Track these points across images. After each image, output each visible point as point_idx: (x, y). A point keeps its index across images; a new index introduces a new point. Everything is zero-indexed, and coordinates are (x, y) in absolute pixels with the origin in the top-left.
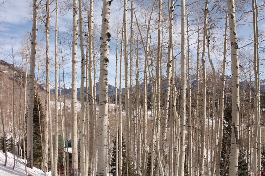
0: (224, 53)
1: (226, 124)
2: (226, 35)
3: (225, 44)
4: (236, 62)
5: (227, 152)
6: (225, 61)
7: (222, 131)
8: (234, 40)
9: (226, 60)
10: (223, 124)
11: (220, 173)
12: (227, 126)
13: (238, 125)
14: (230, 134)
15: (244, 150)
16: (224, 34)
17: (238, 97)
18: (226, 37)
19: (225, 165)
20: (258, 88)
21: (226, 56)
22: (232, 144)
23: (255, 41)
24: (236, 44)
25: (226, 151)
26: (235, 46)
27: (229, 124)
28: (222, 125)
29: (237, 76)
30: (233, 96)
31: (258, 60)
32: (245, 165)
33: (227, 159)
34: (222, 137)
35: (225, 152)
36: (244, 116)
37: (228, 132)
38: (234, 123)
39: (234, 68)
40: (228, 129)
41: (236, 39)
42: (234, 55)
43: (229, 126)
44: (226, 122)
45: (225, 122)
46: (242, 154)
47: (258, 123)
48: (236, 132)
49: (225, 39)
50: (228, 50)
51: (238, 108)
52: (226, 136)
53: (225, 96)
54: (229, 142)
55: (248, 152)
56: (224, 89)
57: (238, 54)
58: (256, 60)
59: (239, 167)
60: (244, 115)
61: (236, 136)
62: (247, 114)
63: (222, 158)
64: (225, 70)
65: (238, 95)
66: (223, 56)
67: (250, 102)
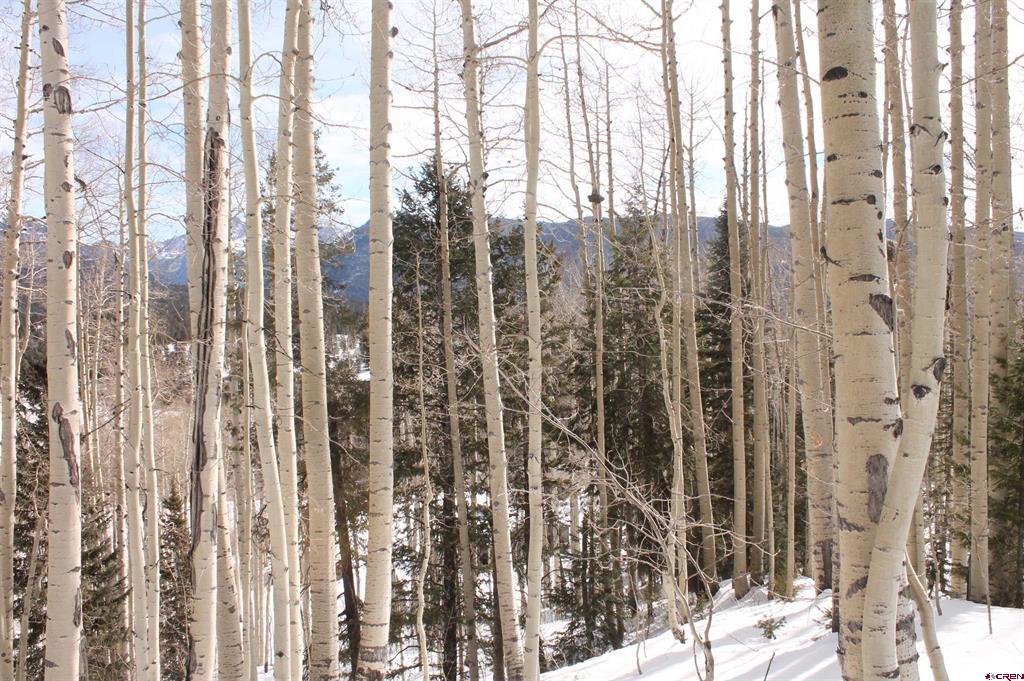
0: (19, 124)
1: (29, 413)
2: (24, 47)
3: (21, 83)
4: (64, 164)
5: (39, 522)
6: (19, 156)
7: (14, 441)
8: (58, 77)
9: (25, 152)
10: (15, 414)
11: (15, 611)
12: (33, 418)
13: (75, 412)
14: (45, 452)
15: (106, 503)
16: (20, 41)
17: (70, 302)
18: (24, 58)
19: (31, 575)
21: (24, 138)
22: (52, 489)
23: (130, 93)
24: (64, 92)
25: (35, 519)
26: (59, 100)
27: (42, 411)
28: (10, 418)
29: (67, 223)
30: (50, 300)
31: (143, 165)
32: (113, 557)
33: (38, 551)
34: (15, 466)
35: (32, 524)
36: (99, 376)
37: (41, 444)
38: (58, 404)
39: (58, 188)
40: (41, 429)
41: (65, 72)
42: (54, 135)
43: (43, 421)
44: (32, 405)
45: (27, 405)
46: (97, 520)
47: (141, 395)
48: (66, 440)
49: (24, 67)
50: (34, 111)
51: (71, 346)
52: (31, 462)
53: (23, 300)
54: (45, 483)
55: (119, 509)
56: (15, 272)
57: (70, 135)
58: (135, 162)
59: (88, 572)
60: (101, 370)
61: (68, 454)
62: (111, 369)
63: (21, 550)
64: (23, 194)
65: (73, 296)
66: (13, 135)
67: (122, 320)
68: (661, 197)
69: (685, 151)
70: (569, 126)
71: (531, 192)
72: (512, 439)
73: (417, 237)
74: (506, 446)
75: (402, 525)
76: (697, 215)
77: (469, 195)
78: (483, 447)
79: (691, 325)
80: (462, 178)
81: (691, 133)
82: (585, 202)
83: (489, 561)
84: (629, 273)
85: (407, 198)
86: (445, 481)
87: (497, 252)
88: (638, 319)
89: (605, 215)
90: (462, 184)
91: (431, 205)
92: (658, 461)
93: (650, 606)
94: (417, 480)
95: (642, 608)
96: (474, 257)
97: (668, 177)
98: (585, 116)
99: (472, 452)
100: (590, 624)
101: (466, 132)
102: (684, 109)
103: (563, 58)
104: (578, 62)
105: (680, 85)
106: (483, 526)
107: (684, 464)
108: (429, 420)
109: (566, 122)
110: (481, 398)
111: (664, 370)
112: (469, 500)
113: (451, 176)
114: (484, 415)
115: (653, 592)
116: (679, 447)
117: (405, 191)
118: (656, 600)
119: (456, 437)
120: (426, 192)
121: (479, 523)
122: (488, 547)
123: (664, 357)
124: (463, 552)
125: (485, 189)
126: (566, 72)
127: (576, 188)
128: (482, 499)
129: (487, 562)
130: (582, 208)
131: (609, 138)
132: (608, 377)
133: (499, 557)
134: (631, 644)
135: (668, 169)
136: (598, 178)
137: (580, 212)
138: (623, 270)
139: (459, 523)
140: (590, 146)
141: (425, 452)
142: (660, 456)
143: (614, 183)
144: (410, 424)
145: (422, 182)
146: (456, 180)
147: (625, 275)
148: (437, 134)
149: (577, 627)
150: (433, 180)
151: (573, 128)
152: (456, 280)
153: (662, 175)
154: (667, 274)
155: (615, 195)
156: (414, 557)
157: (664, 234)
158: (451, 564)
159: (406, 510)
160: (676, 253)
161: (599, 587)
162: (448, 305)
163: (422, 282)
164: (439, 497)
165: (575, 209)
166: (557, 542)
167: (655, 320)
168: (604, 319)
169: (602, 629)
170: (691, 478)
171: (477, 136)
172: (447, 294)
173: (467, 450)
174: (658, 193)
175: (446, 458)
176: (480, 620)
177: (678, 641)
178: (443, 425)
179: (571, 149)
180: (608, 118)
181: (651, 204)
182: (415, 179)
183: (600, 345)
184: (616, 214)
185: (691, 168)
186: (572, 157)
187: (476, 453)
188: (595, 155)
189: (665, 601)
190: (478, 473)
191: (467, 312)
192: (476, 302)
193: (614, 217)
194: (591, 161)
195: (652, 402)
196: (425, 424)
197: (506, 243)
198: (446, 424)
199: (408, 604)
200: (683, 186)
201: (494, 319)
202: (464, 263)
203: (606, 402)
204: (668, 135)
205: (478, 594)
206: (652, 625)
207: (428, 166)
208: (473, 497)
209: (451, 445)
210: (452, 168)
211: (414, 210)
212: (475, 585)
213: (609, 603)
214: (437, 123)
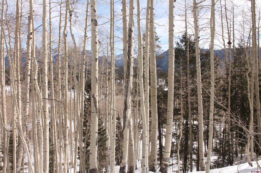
0: (86, 29)
1: (87, 96)
2: (87, 11)
3: (86, 20)
4: (95, 38)
5: (88, 121)
6: (85, 36)
7: (84, 102)
8: (95, 17)
9: (87, 35)
10: (84, 96)
11: (83, 141)
12: (87, 97)
13: (97, 96)
14: (90, 105)
15: (103, 118)
16: (86, 10)
17: (96, 70)
18: (87, 13)
19: (87, 133)
20: (113, 62)
21: (87, 32)
22: (92, 113)
23: (111, 20)
24: (96, 21)
25: (87, 120)
26: (95, 22)
27: (89, 95)
28: (83, 97)
29: (96, 51)
30: (92, 69)
31: (114, 37)
32: (104, 130)
33: (88, 128)
34: (84, 108)
35: (87, 121)
36: (102, 88)
37: (89, 103)
38: (93, 94)
39: (94, 43)
40: (89, 100)
41: (96, 16)
42: (94, 31)
43: (90, 97)
44: (87, 94)
45: (86, 94)
46: (101, 122)
47: (113, 92)
48: (95, 102)
49: (87, 16)
50: (89, 26)
51: (97, 80)
52: (87, 107)
53: (86, 69)
54: (90, 112)
55: (106, 119)
56: (84, 63)
57: (97, 30)
58: (112, 36)
59: (99, 133)
60: (102, 86)
61: (95, 106)
62: (105, 86)
63: (85, 127)
64: (86, 45)
65: (97, 68)
66: (84, 31)
67: (107, 74)
68: (249, 42)
69: (257, 29)
70: (222, 23)
71: (212, 41)
72: (204, 107)
73: (180, 54)
74: (203, 109)
75: (174, 128)
76: (260, 47)
77: (194, 43)
78: (197, 109)
79: (257, 78)
80: (193, 38)
81: (259, 23)
82: (226, 44)
83: (197, 139)
84: (239, 63)
85: (178, 44)
86: (186, 117)
87: (201, 58)
88: (241, 76)
89: (232, 48)
90: (192, 40)
91: (184, 45)
93: (241, 155)
94: (179, 116)
95: (239, 155)
96: (195, 59)
97: (251, 36)
98: (227, 21)
99: (194, 110)
100: (224, 158)
101: (194, 27)
102: (257, 17)
103: (221, 5)
104: (225, 6)
105: (256, 10)
106: (196, 129)
107: (253, 116)
108: (183, 101)
109: (221, 22)
110: (197, 96)
111: (249, 90)
112: (192, 122)
113: (189, 38)
114: (197, 100)
115: (243, 151)
116: (252, 112)
117: (177, 42)
118: (243, 154)
119: (190, 106)
120: (183, 42)
121: (194, 129)
122: (197, 135)
123: (249, 87)
124: (190, 136)
125: (199, 41)
126: (221, 9)
127: (224, 40)
128: (196, 122)
130: (225, 46)
131: (233, 26)
132: (232, 92)
133: (200, 138)
134: (235, 165)
135: (251, 34)
136: (230, 37)
137: (225, 47)
138: (237, 63)
139: (189, 128)
140: (228, 29)
141: (182, 109)
142: (246, 114)
143: (235, 39)
144: (178, 102)
145: (182, 40)
146: (191, 39)
147: (237, 64)
148: (186, 27)
149: (220, 158)
150: (185, 39)
151: (223, 24)
152: (190, 65)
153: (249, 36)
154: (250, 64)
155: (235, 42)
156: (177, 136)
157: (249, 52)
158: (187, 139)
159: (176, 124)
160: (253, 58)
161: (227, 148)
162: (188, 72)
163: (182, 66)
164: (184, 121)
165: (224, 46)
166: (215, 135)
167: (246, 76)
168: (231, 76)
169: (227, 160)
170: (255, 120)
171: (196, 27)
172: (188, 69)
173: (192, 109)
174: (248, 41)
175: (187, 111)
176: (193, 154)
177: (250, 166)
178: (186, 102)
179: (223, 30)
180: (233, 21)
181: (246, 44)
182: (180, 39)
183: (230, 83)
184: (235, 47)
185: (258, 33)
186: (223, 32)
187: (195, 110)
188: (229, 31)
189: (246, 154)
190: (195, 115)
191: (193, 73)
192: (196, 71)
193: (235, 48)
194: (228, 33)
195: (245, 99)
196: (182, 103)
197: (204, 56)
198: (187, 102)
199: (175, 148)
200: (256, 39)
201: (201, 76)
202: (193, 61)
203: (231, 98)
204: (252, 24)
205: (193, 147)
206: (242, 160)
207: (183, 35)
208: (193, 121)
209: (188, 108)
210: (190, 36)
211: (180, 47)
212: (193, 144)
213: (230, 153)
214: (186, 24)
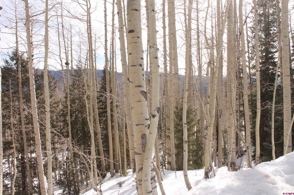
68: (86, 64)
69: (93, 51)
70: (59, 42)
71: (46, 61)
72: (43, 136)
73: (10, 74)
74: (41, 138)
75: (7, 166)
76: (97, 69)
77: (27, 62)
78: (33, 139)
79: (95, 100)
80: (26, 56)
81: (95, 46)
82: (64, 64)
83: (37, 174)
84: (77, 85)
85: (7, 62)
86: (21, 150)
87: (37, 79)
88: (80, 99)
89: (70, 69)
90: (25, 58)
91: (15, 64)
92: (87, 140)
93: (87, 182)
94: (12, 151)
95: (85, 183)
96: (29, 81)
97: (88, 58)
98: (64, 40)
99: (30, 141)
100: (69, 190)
101: (27, 42)
102: (93, 39)
103: (58, 22)
104: (62, 24)
105: (92, 32)
106: (34, 164)
107: (94, 140)
108: (15, 131)
109: (58, 41)
110: (32, 124)
111: (88, 113)
112: (30, 156)
113: (22, 55)
114: (33, 129)
115: (88, 178)
116: (93, 135)
117: (6, 60)
118: (89, 180)
119: (25, 136)
120: (13, 60)
121: (33, 163)
122: (36, 170)
123: (87, 110)
124: (28, 172)
125: (33, 60)
126: (58, 26)
127: (61, 61)
128: (34, 155)
129: (36, 175)
130: (63, 67)
131: (71, 46)
132: (71, 116)
133: (40, 172)
134: (82, 194)
135: (88, 56)
136: (68, 58)
137: (62, 68)
138: (75, 85)
139: (26, 163)
140: (65, 48)
141: (14, 142)
142: (88, 138)
143: (73, 59)
144: (9, 133)
145: (12, 57)
146: (23, 57)
147: (76, 86)
148: (17, 42)
149: (65, 191)
150: (16, 56)
151: (60, 43)
152: (23, 88)
153: (87, 57)
154: (88, 86)
155: (73, 63)
156: (11, 176)
157: (87, 74)
158: (24, 176)
159: (8, 161)
160: (91, 80)
161: (72, 178)
162: (21, 95)
163: (12, 89)
164: (19, 156)
165: (61, 67)
166: (58, 166)
167: (85, 99)
168: (70, 99)
169: (73, 191)
170: (97, 144)
171: (30, 44)
172: (21, 92)
173: (28, 140)
174: (86, 62)
175: (21, 143)
176: (34, 193)
177: (95, 191)
178: (20, 133)
179: (60, 49)
180: (71, 40)
181: (84, 66)
182: (10, 56)
183: (69, 107)
184: (73, 68)
185: (95, 55)
186: (60, 51)
187: (31, 141)
188: (67, 51)
189: (91, 180)
190: (32, 147)
191: (27, 97)
192: (30, 94)
193: (73, 69)
194: (66, 53)
195: (85, 123)
196: (14, 133)
197: (40, 77)
198: (21, 133)
199: (10, 191)
200: (93, 61)
201: (36, 100)
202: (26, 82)
203: (71, 123)
204: (88, 46)
205: (34, 185)
206: (88, 188)
207: (14, 52)
208: (31, 154)
209: (23, 139)
210: (22, 53)
211: (9, 66)
212: (32, 182)
213: (75, 182)
214: (17, 39)
